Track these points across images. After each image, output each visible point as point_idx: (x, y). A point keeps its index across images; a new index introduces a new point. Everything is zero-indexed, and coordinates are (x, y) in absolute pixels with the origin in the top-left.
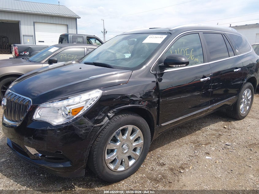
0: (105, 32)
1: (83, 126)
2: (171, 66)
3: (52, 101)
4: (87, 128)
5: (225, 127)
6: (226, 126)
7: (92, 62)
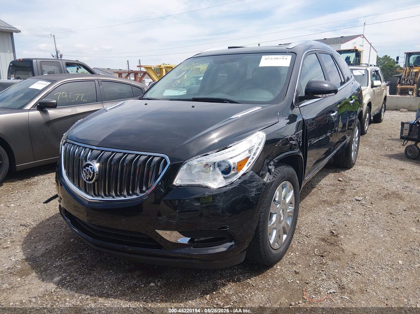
0: (59, 57)
1: (254, 184)
2: (315, 96)
3: (204, 154)
4: (259, 187)
5: (340, 181)
6: (341, 179)
7: (191, 97)
